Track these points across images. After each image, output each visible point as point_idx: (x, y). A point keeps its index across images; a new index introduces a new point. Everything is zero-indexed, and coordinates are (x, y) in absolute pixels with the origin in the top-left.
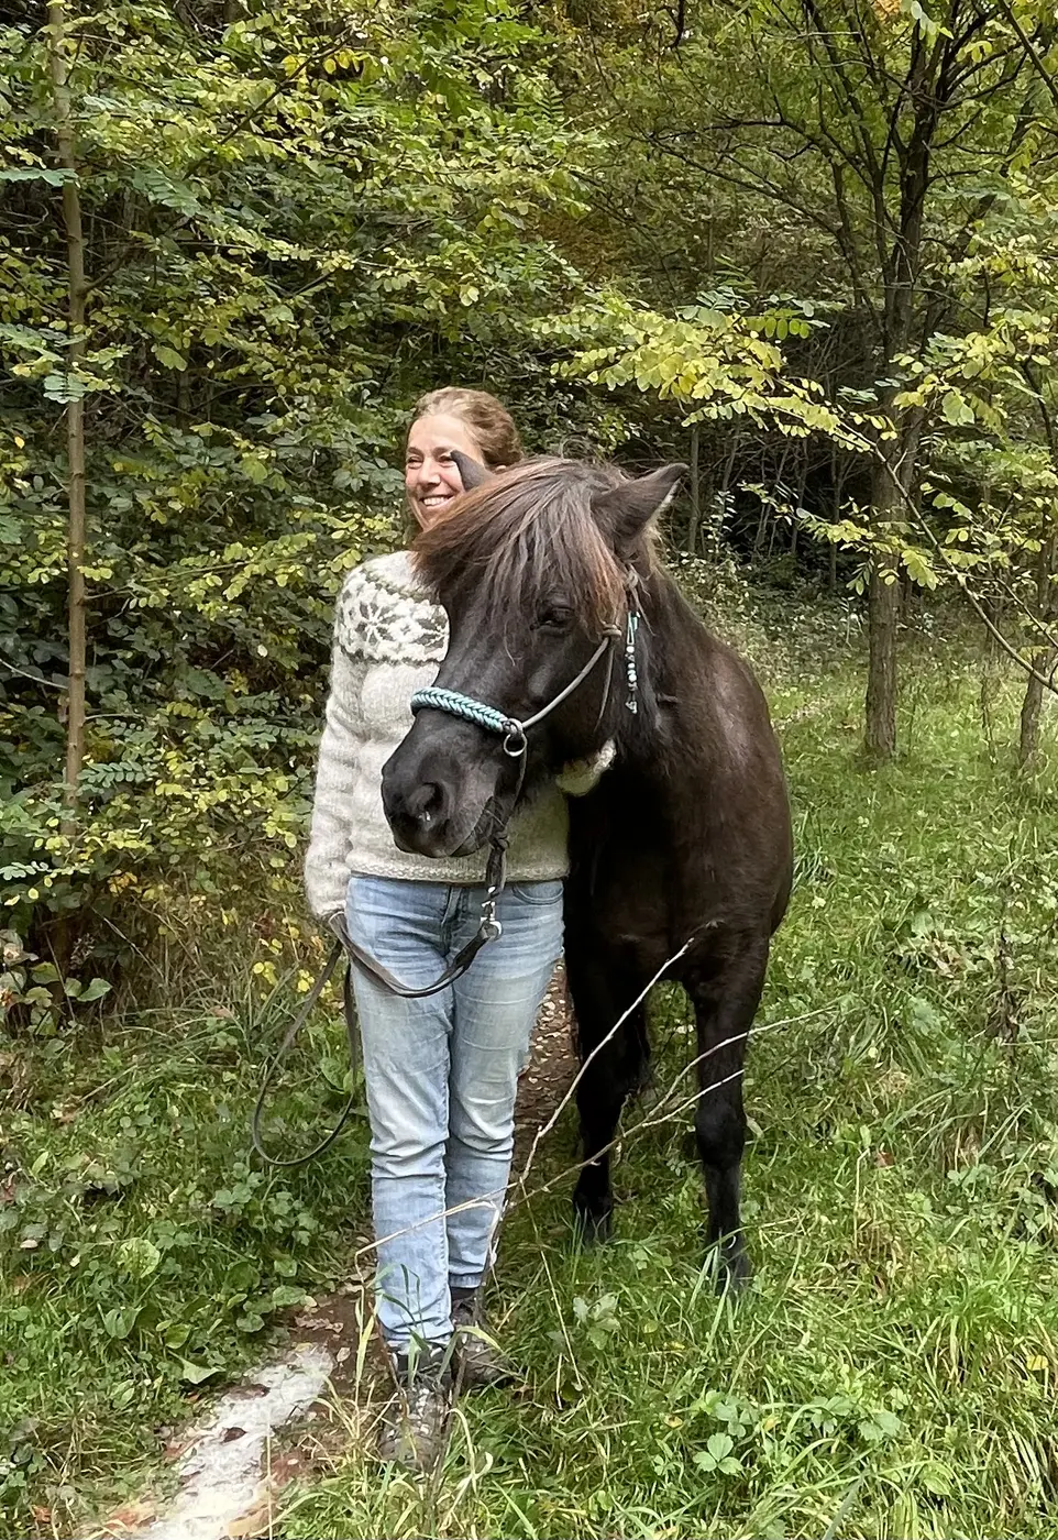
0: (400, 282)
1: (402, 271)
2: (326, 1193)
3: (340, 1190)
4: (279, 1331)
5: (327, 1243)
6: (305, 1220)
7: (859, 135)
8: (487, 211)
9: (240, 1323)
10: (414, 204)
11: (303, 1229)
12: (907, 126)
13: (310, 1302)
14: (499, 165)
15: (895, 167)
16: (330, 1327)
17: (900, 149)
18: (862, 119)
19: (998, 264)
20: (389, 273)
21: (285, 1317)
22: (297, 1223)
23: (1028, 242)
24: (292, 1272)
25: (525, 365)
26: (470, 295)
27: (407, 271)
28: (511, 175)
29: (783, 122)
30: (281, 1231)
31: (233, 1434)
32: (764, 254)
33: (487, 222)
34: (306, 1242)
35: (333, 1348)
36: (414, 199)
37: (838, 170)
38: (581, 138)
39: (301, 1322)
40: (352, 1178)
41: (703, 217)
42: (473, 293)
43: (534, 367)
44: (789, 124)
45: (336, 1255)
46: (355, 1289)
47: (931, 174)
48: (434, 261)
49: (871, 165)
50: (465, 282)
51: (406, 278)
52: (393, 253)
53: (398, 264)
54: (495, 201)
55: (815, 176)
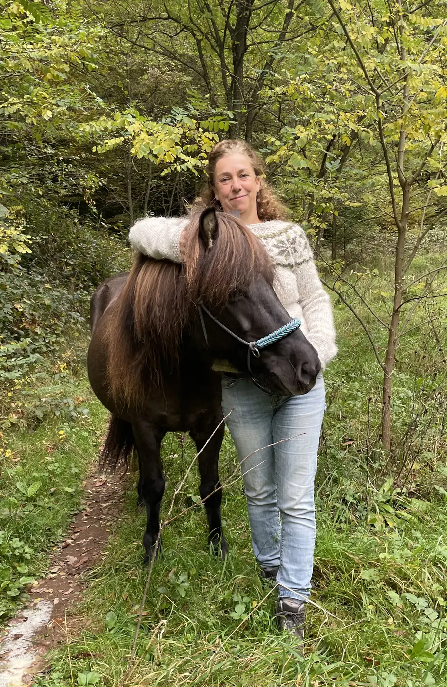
0: (12, 110)
1: (12, 104)
2: (32, 538)
3: (38, 536)
4: (25, 595)
5: (37, 558)
6: (27, 549)
7: (211, 24)
8: (48, 71)
9: (9, 593)
10: (10, 68)
11: (27, 553)
12: (233, 19)
13: (35, 583)
14: (53, 46)
15: (229, 41)
16: (47, 591)
17: (231, 31)
18: (212, 15)
19: (290, 90)
20: (6, 105)
21: (26, 589)
22: (24, 551)
23: (305, 78)
24: (26, 571)
25: (45, 150)
26: (48, 115)
27: (14, 104)
28: (60, 51)
29: (169, 18)
30: (18, 554)
31: (17, 637)
32: (156, 87)
33: (49, 76)
34: (29, 558)
35: (51, 599)
36: (10, 65)
37: (199, 42)
38: (92, 30)
39: (33, 591)
40: (41, 531)
41: (125, 68)
42: (49, 114)
43: (50, 151)
44: (172, 19)
45: (42, 563)
46: (53, 575)
47: (248, 43)
48: (28, 98)
49: (217, 39)
50: (44, 108)
51: (15, 108)
52: (6, 95)
53: (10, 100)
54: (52, 65)
55: (185, 46)
